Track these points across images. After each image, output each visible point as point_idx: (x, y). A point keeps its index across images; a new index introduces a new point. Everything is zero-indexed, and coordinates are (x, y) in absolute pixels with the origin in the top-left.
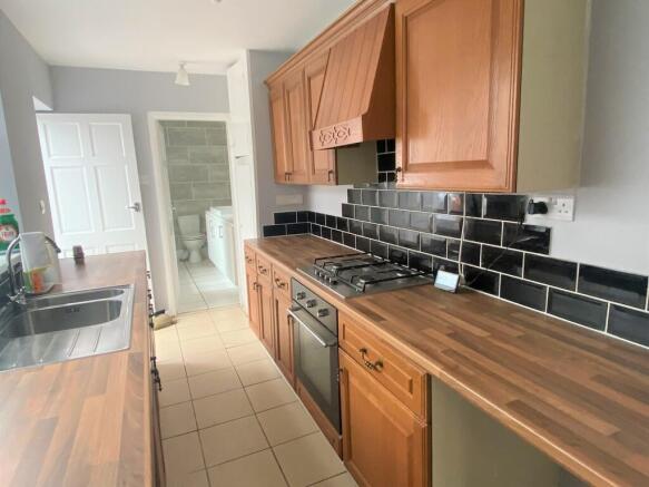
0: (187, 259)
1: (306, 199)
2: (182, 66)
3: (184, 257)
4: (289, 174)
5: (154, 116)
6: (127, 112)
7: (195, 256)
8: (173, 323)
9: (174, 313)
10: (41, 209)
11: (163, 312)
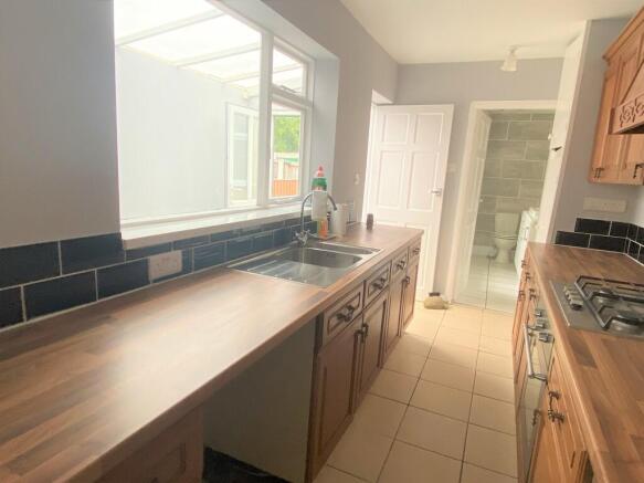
0: (494, 258)
1: (631, 208)
2: (513, 52)
3: (492, 255)
4: (601, 169)
5: (478, 106)
6: (451, 103)
7: (503, 256)
8: (444, 308)
9: (449, 300)
10: (355, 180)
11: (438, 294)
